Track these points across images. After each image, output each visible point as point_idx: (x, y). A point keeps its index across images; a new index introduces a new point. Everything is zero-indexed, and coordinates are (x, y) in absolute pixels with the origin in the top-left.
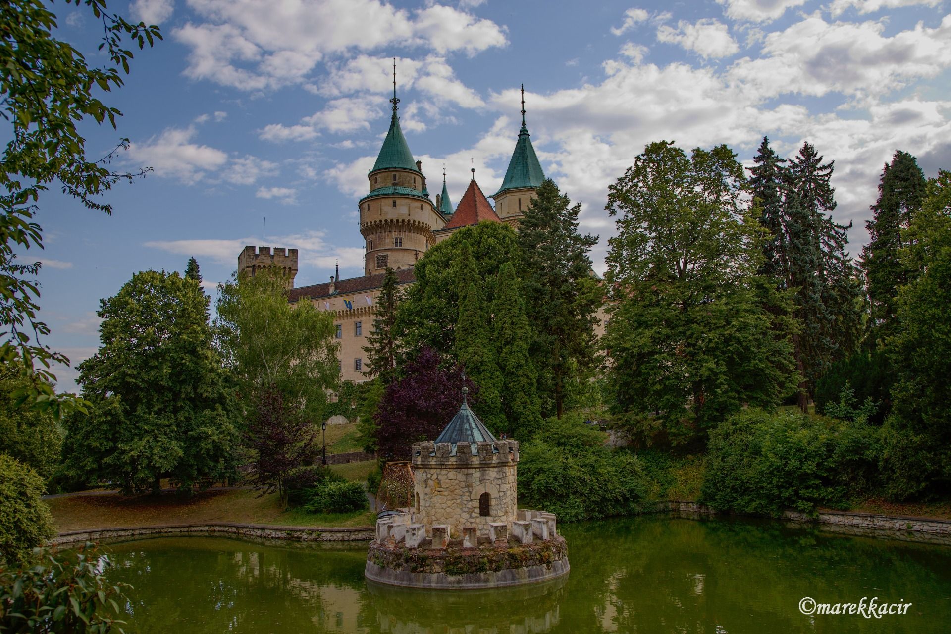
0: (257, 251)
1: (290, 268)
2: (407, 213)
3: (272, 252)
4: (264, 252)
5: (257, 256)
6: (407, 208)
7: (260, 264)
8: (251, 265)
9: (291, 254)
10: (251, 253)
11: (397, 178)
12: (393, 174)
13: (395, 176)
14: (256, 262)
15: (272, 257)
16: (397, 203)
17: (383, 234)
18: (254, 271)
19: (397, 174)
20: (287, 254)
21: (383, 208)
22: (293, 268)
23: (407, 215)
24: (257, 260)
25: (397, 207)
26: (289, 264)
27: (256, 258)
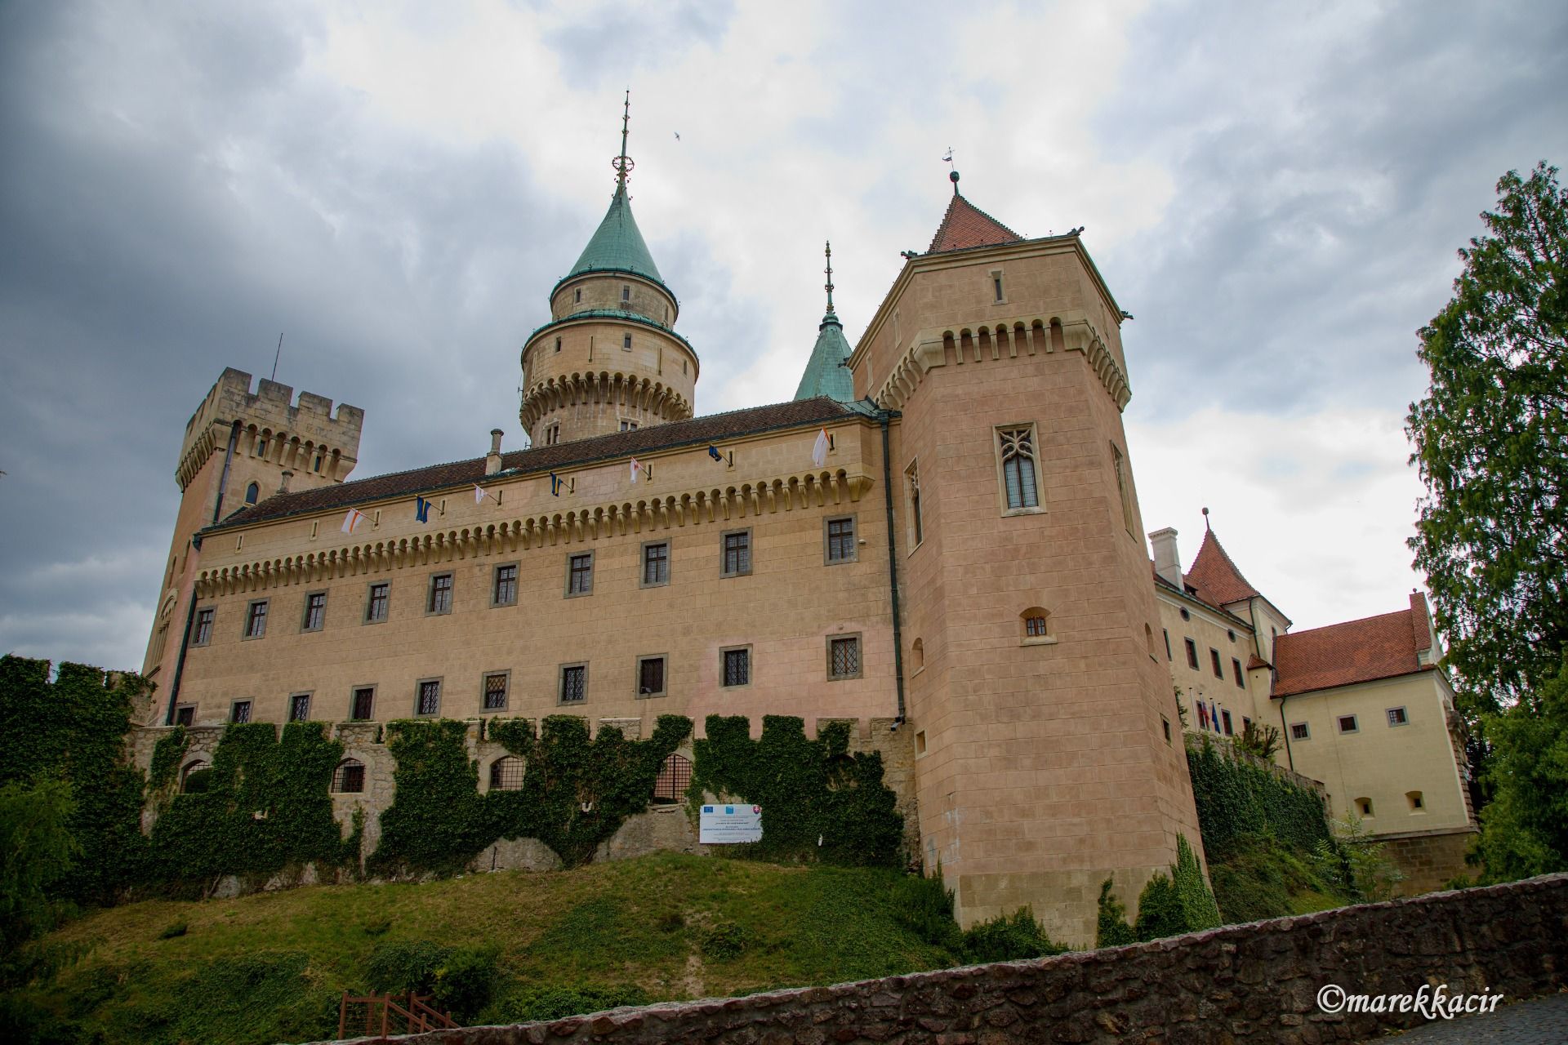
0: (254, 389)
1: (336, 452)
2: (656, 367)
3: (295, 402)
4: (273, 395)
5: (251, 399)
6: (656, 356)
7: (256, 422)
8: (229, 418)
9: (345, 418)
10: (237, 388)
11: (632, 295)
12: (623, 284)
13: (627, 291)
14: (248, 416)
15: (294, 412)
16: (634, 340)
17: (592, 407)
18: (234, 436)
19: (633, 287)
20: (334, 415)
21: (598, 346)
22: (344, 452)
23: (655, 372)
24: (251, 411)
25: (634, 349)
26: (335, 440)
27: (248, 405)
